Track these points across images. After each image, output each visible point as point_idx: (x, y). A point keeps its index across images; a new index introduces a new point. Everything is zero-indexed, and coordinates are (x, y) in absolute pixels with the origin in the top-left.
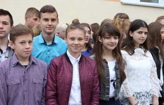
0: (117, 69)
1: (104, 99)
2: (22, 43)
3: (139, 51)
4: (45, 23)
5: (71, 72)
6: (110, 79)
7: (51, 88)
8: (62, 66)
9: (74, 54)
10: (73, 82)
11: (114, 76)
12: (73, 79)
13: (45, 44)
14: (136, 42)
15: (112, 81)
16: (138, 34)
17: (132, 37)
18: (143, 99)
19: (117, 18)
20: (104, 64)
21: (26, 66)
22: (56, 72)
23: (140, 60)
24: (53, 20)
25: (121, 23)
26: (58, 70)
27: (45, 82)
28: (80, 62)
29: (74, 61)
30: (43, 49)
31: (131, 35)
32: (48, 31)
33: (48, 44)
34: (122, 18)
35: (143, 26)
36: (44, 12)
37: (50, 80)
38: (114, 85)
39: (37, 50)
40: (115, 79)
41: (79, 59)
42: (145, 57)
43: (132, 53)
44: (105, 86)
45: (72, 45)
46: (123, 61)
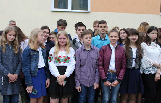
0: (137, 53)
1: (129, 68)
2: (86, 38)
3: (153, 43)
4: (100, 29)
5: (111, 53)
6: (133, 58)
7: (100, 60)
8: (106, 50)
9: (113, 44)
10: (111, 58)
11: (135, 56)
12: (112, 57)
13: (101, 39)
14: (151, 39)
15: (134, 58)
16: (152, 34)
17: (149, 36)
18: (150, 69)
19: (141, 26)
20: (130, 50)
21: (88, 51)
22: (103, 53)
23: (153, 49)
24: (104, 27)
25: (144, 28)
26: (104, 52)
27: (98, 58)
28: (116, 49)
29: (112, 48)
30: (100, 42)
31: (148, 35)
32: (102, 32)
33: (102, 39)
34: (144, 25)
35: (154, 30)
36: (100, 24)
37: (100, 56)
38: (135, 61)
39: (97, 43)
40: (136, 58)
41: (115, 47)
42: (156, 48)
43: (149, 44)
44: (130, 61)
45: (111, 40)
46: (141, 49)
